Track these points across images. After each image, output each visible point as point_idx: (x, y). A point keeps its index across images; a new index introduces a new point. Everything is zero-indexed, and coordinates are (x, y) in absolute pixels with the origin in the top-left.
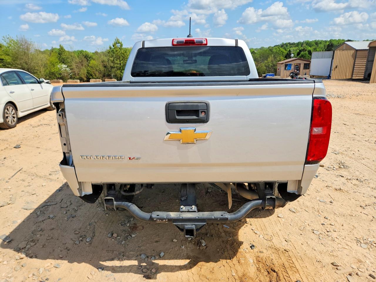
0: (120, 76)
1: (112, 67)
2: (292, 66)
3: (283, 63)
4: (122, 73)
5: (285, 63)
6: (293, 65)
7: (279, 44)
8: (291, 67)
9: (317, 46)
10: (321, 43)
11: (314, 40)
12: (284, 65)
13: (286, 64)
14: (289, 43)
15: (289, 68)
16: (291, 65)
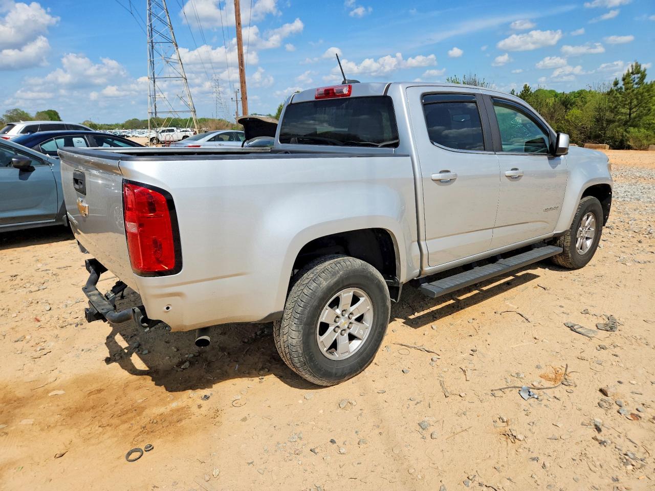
0: (621, 138)
1: (610, 122)
4: (627, 132)
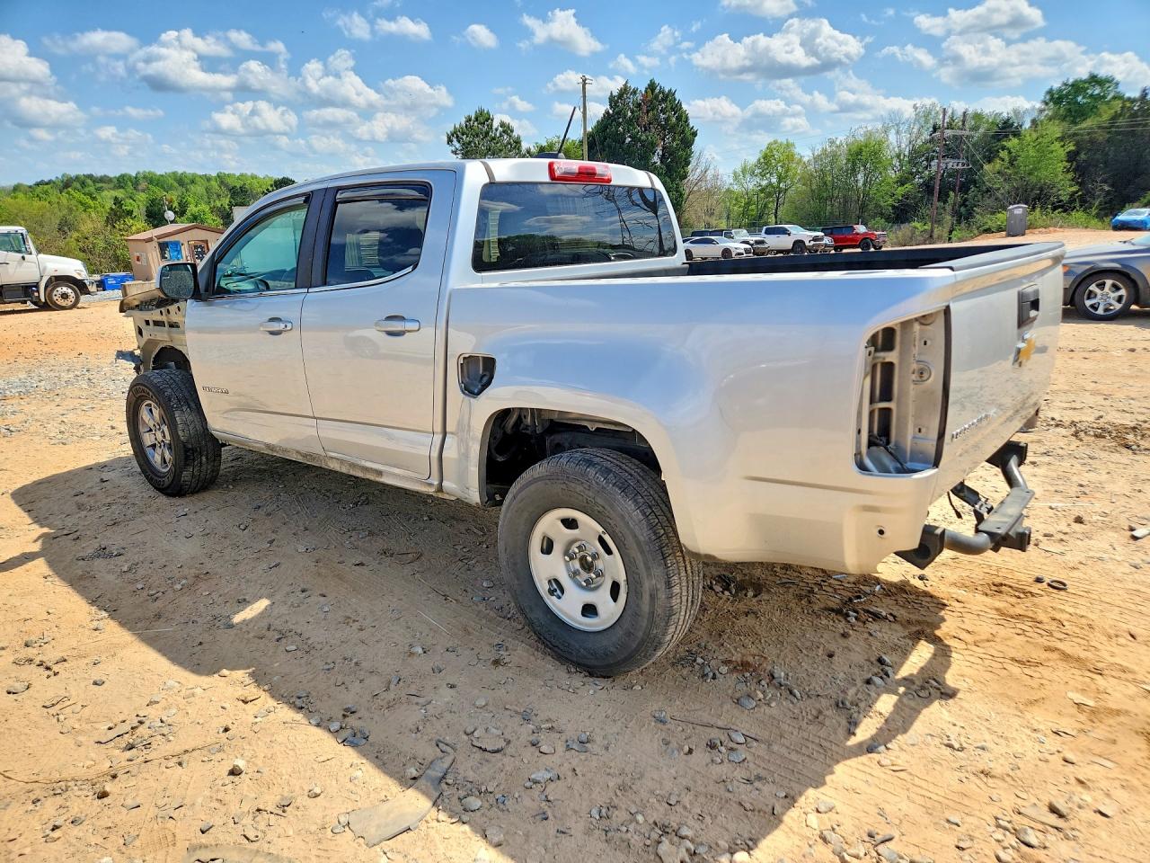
2: (182, 247)
3: (150, 240)
5: (159, 237)
6: (186, 244)
7: (54, 179)
8: (179, 252)
9: (184, 190)
10: (193, 182)
11: (169, 170)
12: (154, 244)
13: (161, 240)
14: (90, 177)
15: (176, 253)
16: (177, 245)
